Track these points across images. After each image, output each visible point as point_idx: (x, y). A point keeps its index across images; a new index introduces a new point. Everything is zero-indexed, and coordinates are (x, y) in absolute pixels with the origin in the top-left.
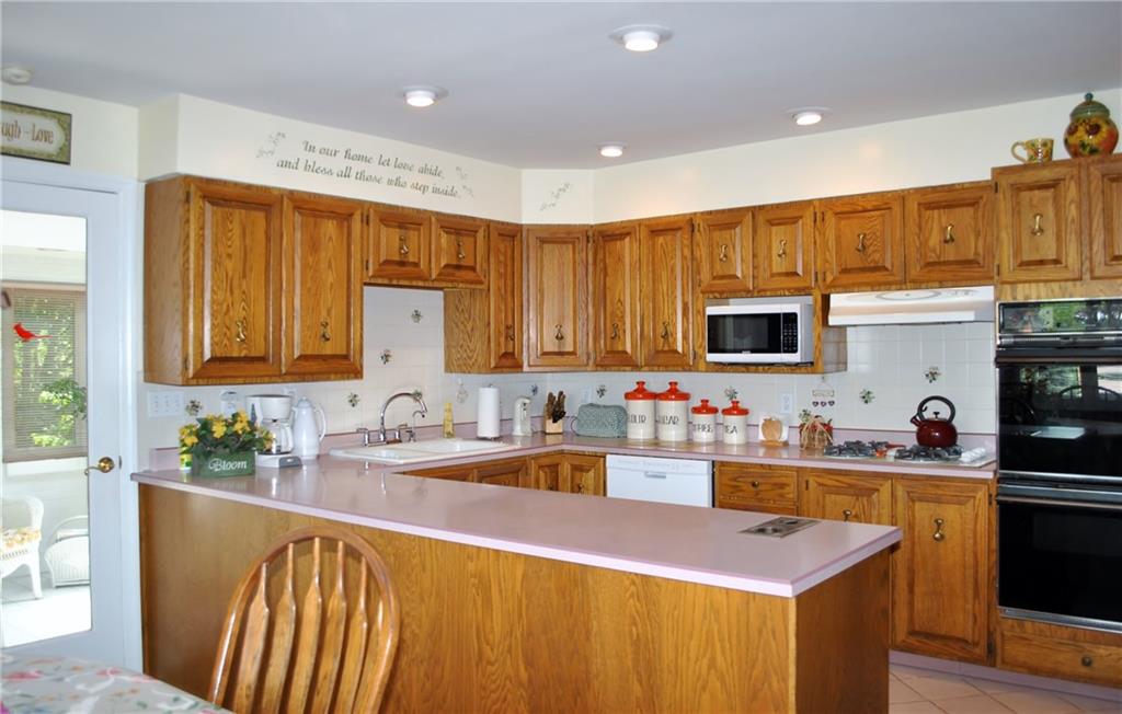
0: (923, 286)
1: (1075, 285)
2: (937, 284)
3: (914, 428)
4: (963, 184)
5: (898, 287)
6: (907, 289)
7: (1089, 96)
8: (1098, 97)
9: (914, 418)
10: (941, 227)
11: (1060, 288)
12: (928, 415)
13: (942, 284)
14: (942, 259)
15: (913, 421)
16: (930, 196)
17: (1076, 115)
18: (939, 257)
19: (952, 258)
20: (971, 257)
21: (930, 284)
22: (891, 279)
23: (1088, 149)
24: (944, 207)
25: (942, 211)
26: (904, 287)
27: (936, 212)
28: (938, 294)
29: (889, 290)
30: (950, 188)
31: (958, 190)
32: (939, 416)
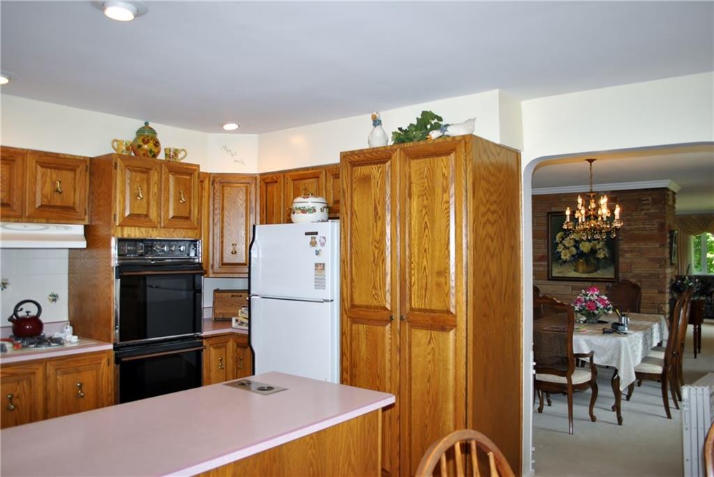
0: (35, 220)
1: (153, 230)
2: (45, 220)
3: (11, 324)
4: (66, 155)
5: (16, 220)
6: (22, 222)
7: (147, 124)
8: (151, 125)
9: (12, 317)
10: (52, 181)
11: (146, 231)
12: (20, 314)
13: (48, 221)
14: (52, 204)
15: (10, 319)
16: (44, 158)
17: (140, 132)
18: (50, 202)
19: (59, 204)
20: (71, 205)
21: (40, 220)
22: (12, 213)
23: (152, 154)
24: (55, 168)
25: (53, 170)
26: (20, 220)
27: (49, 170)
28: (47, 228)
29: (9, 221)
30: (56, 155)
31: (62, 158)
32: (30, 314)
